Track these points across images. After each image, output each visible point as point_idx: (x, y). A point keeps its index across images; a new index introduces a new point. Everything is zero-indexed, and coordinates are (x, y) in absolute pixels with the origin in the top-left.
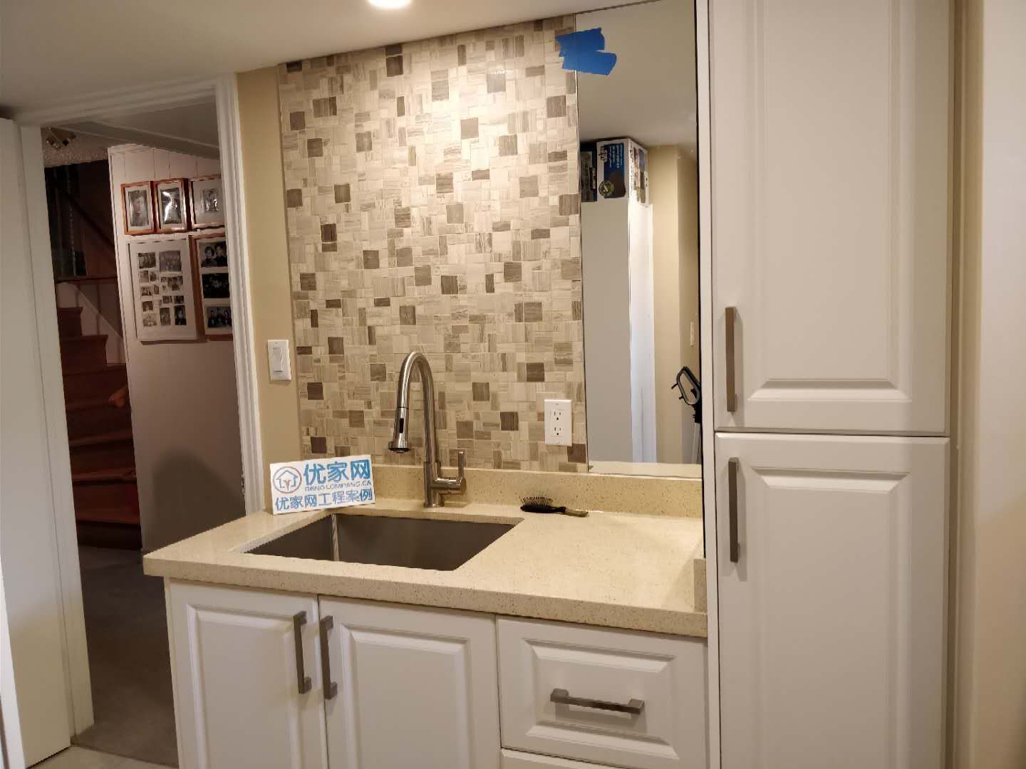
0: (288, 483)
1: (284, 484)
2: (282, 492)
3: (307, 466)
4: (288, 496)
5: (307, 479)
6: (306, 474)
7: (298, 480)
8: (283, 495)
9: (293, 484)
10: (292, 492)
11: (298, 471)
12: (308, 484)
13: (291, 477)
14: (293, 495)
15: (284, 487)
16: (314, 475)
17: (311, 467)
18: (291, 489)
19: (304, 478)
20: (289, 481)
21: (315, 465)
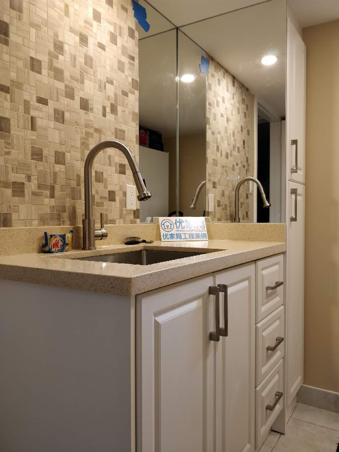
0: (168, 227)
1: (166, 227)
2: (166, 231)
3: (176, 220)
4: (169, 233)
5: (177, 226)
6: (176, 224)
7: (172, 226)
8: (166, 233)
9: (170, 228)
10: (170, 231)
11: (172, 222)
12: (177, 228)
13: (169, 225)
14: (170, 233)
15: (166, 229)
16: (180, 224)
17: (178, 220)
18: (169, 230)
19: (175, 225)
20: (168, 226)
21: (179, 219)
